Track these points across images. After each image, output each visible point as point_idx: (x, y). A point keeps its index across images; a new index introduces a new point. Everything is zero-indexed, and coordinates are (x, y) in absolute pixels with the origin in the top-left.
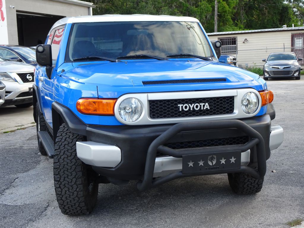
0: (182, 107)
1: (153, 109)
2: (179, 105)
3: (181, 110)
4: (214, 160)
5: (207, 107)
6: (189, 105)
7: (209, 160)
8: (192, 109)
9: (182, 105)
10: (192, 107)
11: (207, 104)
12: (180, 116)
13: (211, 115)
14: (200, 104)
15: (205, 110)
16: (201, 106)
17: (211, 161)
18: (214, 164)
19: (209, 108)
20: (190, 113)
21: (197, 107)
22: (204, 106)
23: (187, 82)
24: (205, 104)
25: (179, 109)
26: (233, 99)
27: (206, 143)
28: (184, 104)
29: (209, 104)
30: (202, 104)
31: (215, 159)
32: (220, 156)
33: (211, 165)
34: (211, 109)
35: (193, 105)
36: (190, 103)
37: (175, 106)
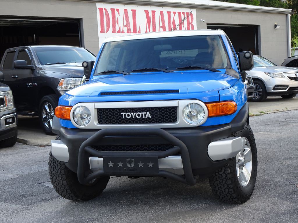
0: (125, 115)
1: (101, 116)
2: (122, 113)
3: (124, 117)
4: (132, 163)
5: (148, 116)
6: (131, 114)
7: (128, 162)
8: (134, 117)
9: (125, 113)
10: (134, 115)
11: (148, 113)
12: (124, 123)
13: (153, 123)
14: (142, 113)
15: (146, 118)
16: (142, 114)
17: (129, 164)
18: (132, 167)
19: (150, 117)
20: (133, 121)
21: (139, 115)
22: (145, 115)
23: (140, 93)
24: (146, 113)
25: (122, 117)
26: (176, 110)
27: (125, 148)
28: (126, 112)
29: (150, 113)
30: (144, 113)
31: (133, 161)
32: (138, 160)
33: (130, 167)
34: (152, 117)
35: (135, 113)
36: (132, 112)
37: (119, 114)
